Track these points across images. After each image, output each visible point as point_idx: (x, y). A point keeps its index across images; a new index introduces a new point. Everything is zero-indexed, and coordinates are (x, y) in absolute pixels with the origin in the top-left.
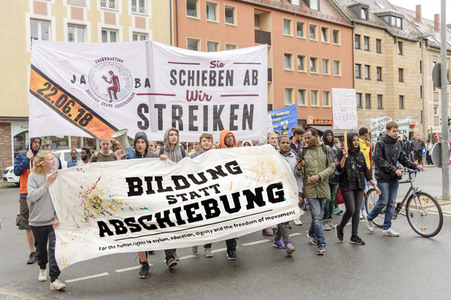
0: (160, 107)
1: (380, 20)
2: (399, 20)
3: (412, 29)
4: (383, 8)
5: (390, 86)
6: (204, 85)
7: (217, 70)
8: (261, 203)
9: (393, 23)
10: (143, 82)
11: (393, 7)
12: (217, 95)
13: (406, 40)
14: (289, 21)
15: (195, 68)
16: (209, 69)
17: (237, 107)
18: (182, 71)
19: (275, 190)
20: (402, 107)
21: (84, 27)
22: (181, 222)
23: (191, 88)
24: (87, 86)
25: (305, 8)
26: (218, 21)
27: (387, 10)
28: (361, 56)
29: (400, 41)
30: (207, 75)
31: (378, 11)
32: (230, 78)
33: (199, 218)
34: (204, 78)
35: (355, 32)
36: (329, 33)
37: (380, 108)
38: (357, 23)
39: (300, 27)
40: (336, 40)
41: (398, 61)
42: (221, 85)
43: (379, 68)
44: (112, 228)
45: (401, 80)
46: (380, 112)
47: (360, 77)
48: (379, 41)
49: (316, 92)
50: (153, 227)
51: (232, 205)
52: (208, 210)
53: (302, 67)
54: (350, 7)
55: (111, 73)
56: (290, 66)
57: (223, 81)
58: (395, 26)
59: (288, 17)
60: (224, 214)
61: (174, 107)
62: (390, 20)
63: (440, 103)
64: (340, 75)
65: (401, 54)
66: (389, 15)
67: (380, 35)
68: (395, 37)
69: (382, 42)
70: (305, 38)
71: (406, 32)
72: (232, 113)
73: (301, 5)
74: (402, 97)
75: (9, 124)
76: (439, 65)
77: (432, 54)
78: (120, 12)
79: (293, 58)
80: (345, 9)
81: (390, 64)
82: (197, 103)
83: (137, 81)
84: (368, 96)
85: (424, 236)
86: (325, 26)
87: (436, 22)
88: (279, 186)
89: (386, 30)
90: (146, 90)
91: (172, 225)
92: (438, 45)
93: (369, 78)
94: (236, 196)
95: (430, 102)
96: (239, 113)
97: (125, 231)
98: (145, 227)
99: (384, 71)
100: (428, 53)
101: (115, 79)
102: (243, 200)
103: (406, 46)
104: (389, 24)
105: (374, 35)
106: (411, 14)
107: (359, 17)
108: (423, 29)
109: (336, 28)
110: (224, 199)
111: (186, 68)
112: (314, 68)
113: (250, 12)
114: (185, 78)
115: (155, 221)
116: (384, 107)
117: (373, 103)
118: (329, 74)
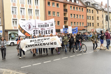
0: (37, 31)
1: (93, 5)
2: (97, 5)
3: (100, 7)
4: (93, 3)
5: (95, 21)
6: (44, 27)
7: (46, 24)
9: (96, 6)
11: (96, 2)
12: (46, 28)
13: (99, 10)
14: (72, 6)
15: (42, 24)
16: (45, 24)
17: (50, 30)
18: (40, 25)
19: (55, 43)
20: (98, 26)
21: (24, 9)
22: (39, 45)
23: (42, 28)
24: (25, 27)
25: (75, 3)
26: (55, 7)
27: (94, 3)
28: (88, 14)
29: (98, 10)
30: (44, 25)
31: (92, 3)
32: (48, 25)
33: (42, 45)
34: (44, 26)
35: (87, 8)
36: (81, 9)
37: (93, 26)
38: (87, 6)
39: (74, 8)
40: (82, 10)
41: (97, 15)
42: (47, 27)
43: (93, 17)
45: (98, 19)
46: (93, 27)
47: (88, 19)
48: (92, 10)
49: (78, 23)
52: (44, 44)
53: (75, 17)
54: (86, 3)
55: (29, 25)
56: (72, 17)
57: (47, 26)
58: (96, 7)
59: (71, 5)
60: (46, 45)
61: (39, 31)
62: (95, 5)
63: (107, 25)
64: (84, 18)
65: (98, 13)
66: (95, 4)
67: (93, 9)
68: (96, 9)
69: (93, 10)
70: (75, 10)
71: (99, 8)
72: (49, 31)
73: (74, 2)
74: (98, 23)
75: (8, 31)
76: (107, 16)
77: (105, 13)
78: (33, 5)
79: (72, 15)
80: (84, 3)
81: (95, 16)
82: (43, 30)
83: (34, 26)
84: (90, 23)
85: (84, 52)
86: (80, 7)
87: (106, 6)
89: (94, 8)
90: (35, 28)
91: (37, 46)
92: (106, 11)
93: (90, 19)
95: (105, 24)
96: (50, 31)
97: (30, 47)
98: (33, 46)
99: (94, 17)
100: (104, 13)
101: (30, 26)
102: (50, 44)
103: (99, 11)
104: (95, 6)
105: (91, 9)
106: (100, 4)
107: (88, 5)
108: (103, 7)
109: (83, 8)
110: (47, 43)
111: (41, 24)
112: (77, 17)
113: (62, 4)
114: (40, 26)
115: (35, 45)
116: (94, 26)
117: (91, 25)
118: (81, 18)
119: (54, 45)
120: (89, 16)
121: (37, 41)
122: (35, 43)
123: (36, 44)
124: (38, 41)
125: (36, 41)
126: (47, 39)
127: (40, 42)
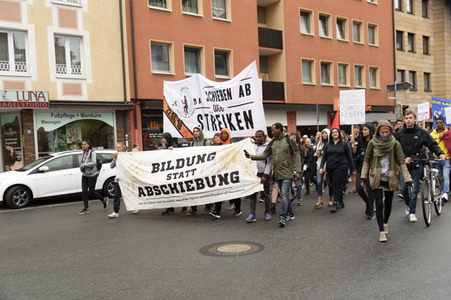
5: (439, 62)
8: (227, 183)
10: (198, 101)
12: (226, 107)
17: (239, 114)
18: (209, 92)
19: (234, 176)
22: (183, 191)
28: (403, 22)
33: (193, 189)
34: (218, 96)
37: (427, 90)
42: (226, 99)
43: (426, 38)
44: (146, 192)
46: (428, 96)
47: (401, 49)
49: (344, 67)
50: (168, 193)
51: (212, 183)
52: (198, 185)
53: (325, 31)
55: (185, 97)
56: (307, 28)
60: (207, 188)
61: (211, 116)
64: (376, 44)
79: (312, 17)
81: (439, 32)
83: (195, 100)
84: (413, 73)
88: (237, 173)
91: (178, 192)
93: (413, 51)
94: (214, 177)
97: (152, 194)
98: (164, 192)
99: (431, 42)
102: (217, 180)
110: (207, 178)
115: (168, 189)
116: (432, 88)
117: (418, 83)
118: (362, 42)
119: (231, 184)
120: (406, 31)
121: (175, 171)
122: (169, 177)
123: (172, 182)
124: (178, 167)
125: (173, 168)
126: (208, 160)
127: (185, 174)
